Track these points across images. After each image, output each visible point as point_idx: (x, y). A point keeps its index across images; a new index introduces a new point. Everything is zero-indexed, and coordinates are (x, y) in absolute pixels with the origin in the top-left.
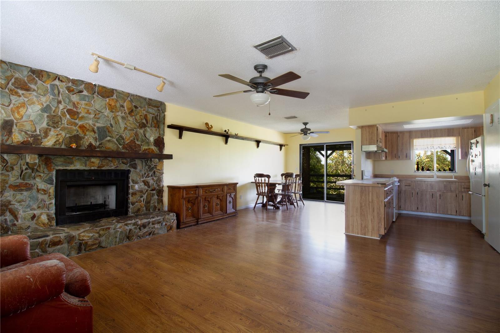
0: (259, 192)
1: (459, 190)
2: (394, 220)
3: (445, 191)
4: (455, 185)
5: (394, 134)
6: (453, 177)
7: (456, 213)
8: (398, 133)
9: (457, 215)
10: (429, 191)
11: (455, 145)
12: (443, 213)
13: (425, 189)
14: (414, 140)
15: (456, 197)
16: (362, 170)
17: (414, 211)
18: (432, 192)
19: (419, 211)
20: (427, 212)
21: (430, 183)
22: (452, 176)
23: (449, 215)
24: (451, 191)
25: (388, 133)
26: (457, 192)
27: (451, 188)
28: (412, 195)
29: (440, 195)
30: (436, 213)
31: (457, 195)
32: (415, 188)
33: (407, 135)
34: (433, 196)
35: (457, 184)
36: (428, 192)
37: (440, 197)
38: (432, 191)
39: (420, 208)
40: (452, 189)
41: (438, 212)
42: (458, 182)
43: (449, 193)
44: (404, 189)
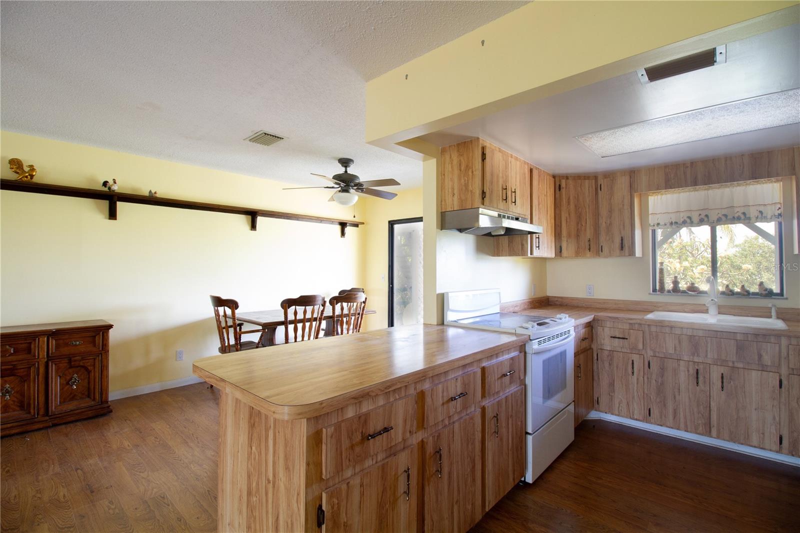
0: (226, 344)
1: (791, 366)
2: (529, 479)
3: (740, 365)
4: (777, 348)
5: (587, 181)
6: (774, 313)
7: (781, 443)
8: (600, 178)
9: (784, 451)
10: (686, 358)
11: (779, 206)
12: (732, 439)
13: (671, 351)
14: (650, 197)
15: (781, 386)
16: (439, 291)
17: (636, 420)
18: (694, 362)
19: (653, 421)
20: (678, 429)
21: (690, 333)
22: (771, 308)
23: (755, 447)
24: (763, 368)
25: (567, 177)
26: (784, 371)
27: (760, 356)
28: (633, 368)
29: (722, 378)
30: (708, 433)
31: (785, 382)
32: (640, 346)
33: (622, 184)
34: (697, 378)
35: (784, 341)
36: (682, 363)
37: (722, 382)
38: (696, 359)
39: (655, 412)
40: (767, 359)
41: (714, 432)
42: (789, 337)
43: (754, 373)
44: (608, 347)
